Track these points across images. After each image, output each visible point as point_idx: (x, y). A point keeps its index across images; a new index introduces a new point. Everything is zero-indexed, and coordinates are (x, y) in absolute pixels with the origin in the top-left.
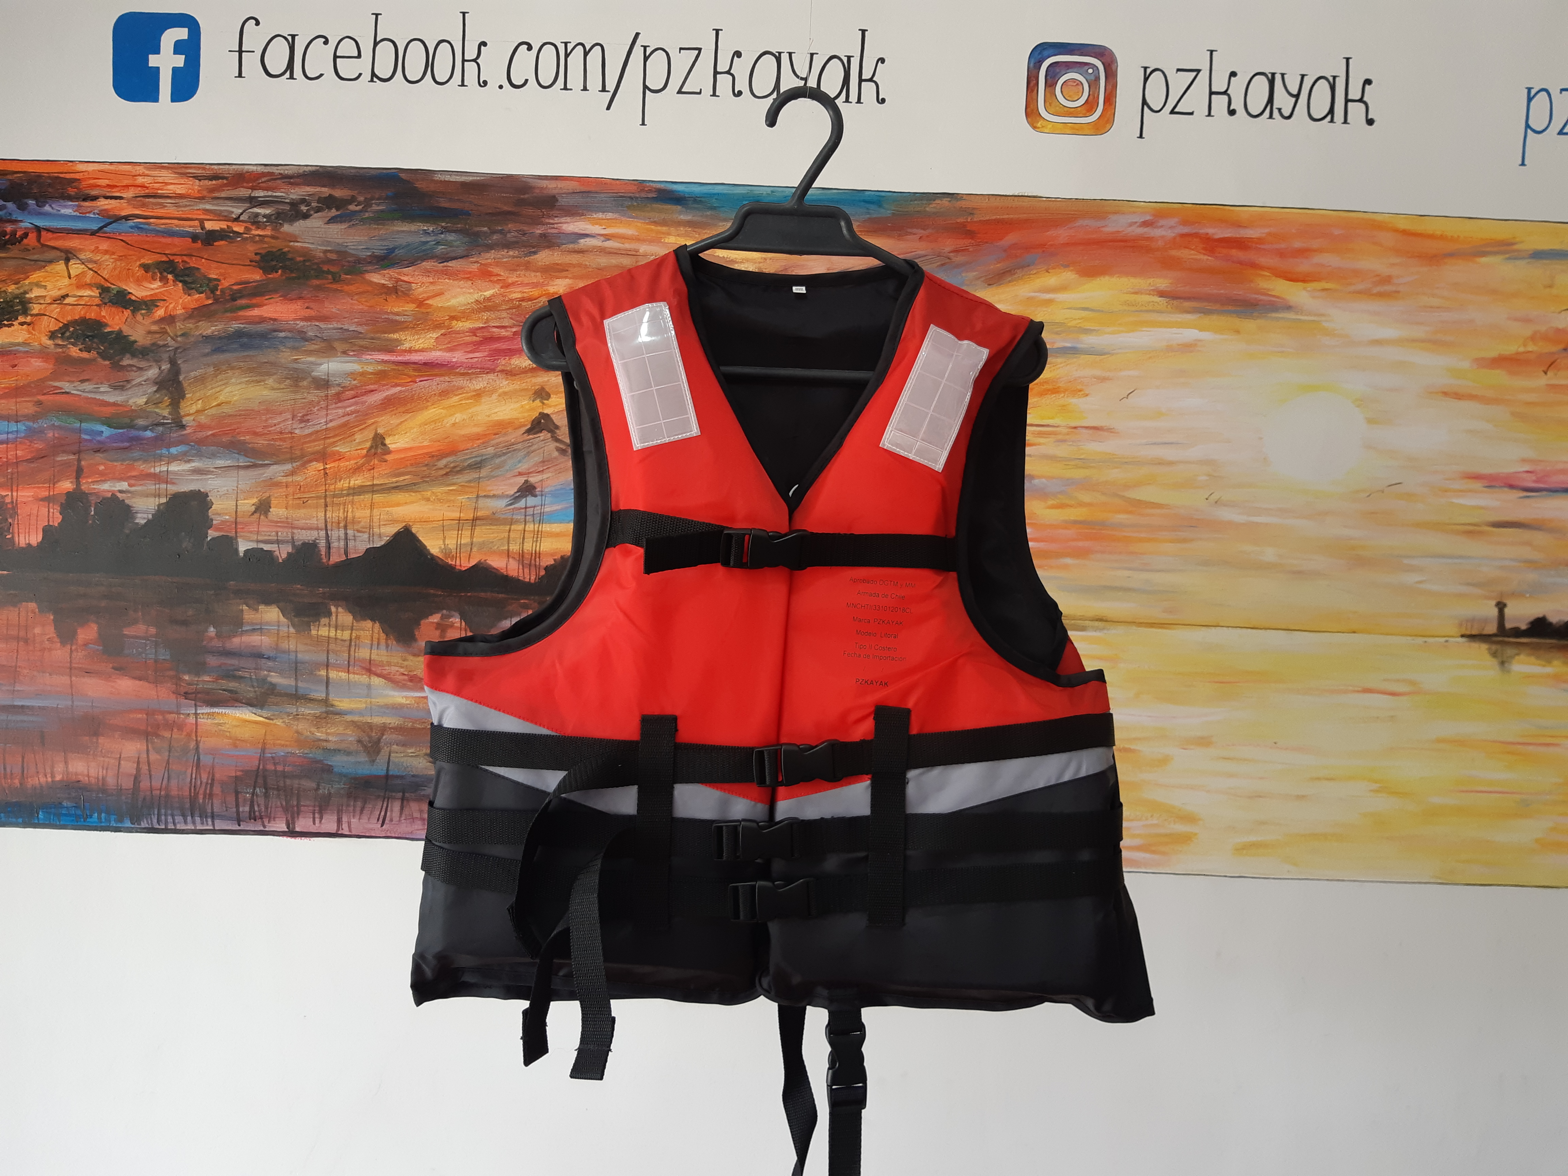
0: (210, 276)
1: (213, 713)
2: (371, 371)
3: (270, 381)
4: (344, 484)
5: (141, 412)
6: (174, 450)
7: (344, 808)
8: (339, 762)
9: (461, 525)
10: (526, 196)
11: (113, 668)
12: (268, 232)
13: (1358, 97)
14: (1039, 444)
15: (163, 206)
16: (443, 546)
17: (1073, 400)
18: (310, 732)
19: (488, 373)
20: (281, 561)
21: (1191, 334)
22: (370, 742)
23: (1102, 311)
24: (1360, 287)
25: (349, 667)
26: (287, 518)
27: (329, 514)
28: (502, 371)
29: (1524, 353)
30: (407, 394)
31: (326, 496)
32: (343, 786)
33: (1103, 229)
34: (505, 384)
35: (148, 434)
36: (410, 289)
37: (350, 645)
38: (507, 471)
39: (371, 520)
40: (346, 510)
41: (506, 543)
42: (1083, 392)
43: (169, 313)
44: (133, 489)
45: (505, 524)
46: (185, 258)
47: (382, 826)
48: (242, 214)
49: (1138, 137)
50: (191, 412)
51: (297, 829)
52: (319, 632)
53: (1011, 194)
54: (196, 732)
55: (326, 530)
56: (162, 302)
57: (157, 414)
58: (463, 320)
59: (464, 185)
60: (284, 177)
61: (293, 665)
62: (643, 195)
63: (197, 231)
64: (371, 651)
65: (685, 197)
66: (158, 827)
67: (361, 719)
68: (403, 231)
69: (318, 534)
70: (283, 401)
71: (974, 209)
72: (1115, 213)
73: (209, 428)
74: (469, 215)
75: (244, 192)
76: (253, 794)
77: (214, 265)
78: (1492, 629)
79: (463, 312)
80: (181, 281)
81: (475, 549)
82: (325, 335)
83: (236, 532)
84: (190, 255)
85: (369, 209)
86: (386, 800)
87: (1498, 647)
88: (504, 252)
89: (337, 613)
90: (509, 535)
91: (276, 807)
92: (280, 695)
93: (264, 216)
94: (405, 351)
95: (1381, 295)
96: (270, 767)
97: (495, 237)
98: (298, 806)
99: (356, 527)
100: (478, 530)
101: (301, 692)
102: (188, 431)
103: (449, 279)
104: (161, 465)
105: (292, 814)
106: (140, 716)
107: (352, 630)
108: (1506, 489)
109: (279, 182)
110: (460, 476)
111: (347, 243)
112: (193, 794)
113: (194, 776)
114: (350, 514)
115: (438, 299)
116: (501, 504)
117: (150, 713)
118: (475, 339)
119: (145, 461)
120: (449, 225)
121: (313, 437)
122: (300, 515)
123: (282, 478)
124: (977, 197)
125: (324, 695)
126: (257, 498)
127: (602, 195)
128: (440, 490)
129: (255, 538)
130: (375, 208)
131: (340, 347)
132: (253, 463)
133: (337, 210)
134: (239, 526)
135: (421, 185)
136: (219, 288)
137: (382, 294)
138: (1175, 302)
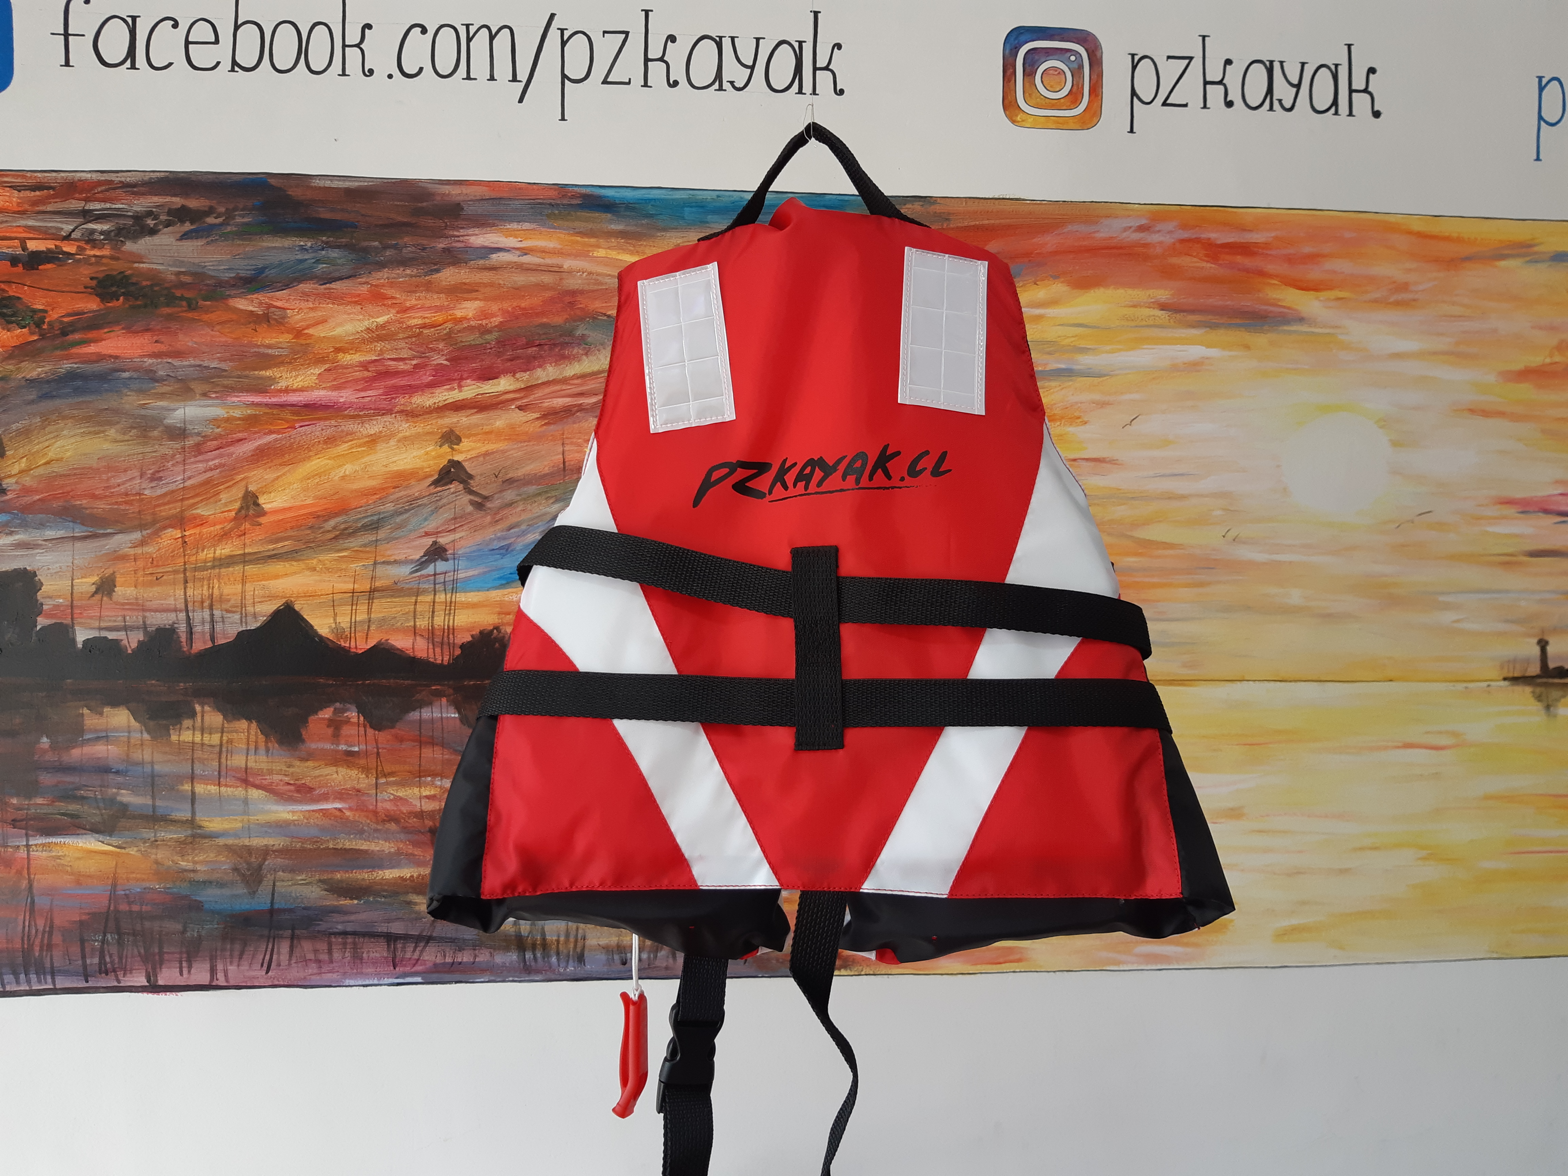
0: (35, 307)
1: (49, 843)
2: (238, 416)
3: (112, 432)
4: (207, 554)
7: (219, 953)
8: (210, 896)
9: (355, 598)
10: (425, 204)
12: (106, 252)
16: (333, 625)
17: (1071, 429)
18: (173, 861)
19: (383, 414)
20: (130, 651)
21: (1196, 352)
22: (248, 870)
23: (1098, 328)
24: (1377, 295)
25: (219, 779)
26: (137, 599)
27: (190, 592)
28: (401, 412)
29: (1551, 364)
30: (284, 443)
31: (185, 570)
32: (216, 926)
33: (1097, 235)
34: (405, 428)
36: (284, 318)
37: (220, 753)
38: (411, 531)
39: (243, 598)
40: (211, 585)
41: (411, 617)
42: (1080, 420)
45: (409, 595)
47: (267, 972)
48: (73, 231)
50: (13, 473)
51: (161, 982)
52: (181, 737)
53: (990, 197)
54: (28, 869)
55: (187, 611)
58: (351, 352)
59: (348, 192)
60: (125, 186)
62: (565, 202)
63: (18, 253)
64: (247, 757)
65: (616, 204)
67: (236, 842)
68: (275, 248)
69: (177, 616)
70: (128, 456)
71: (949, 214)
72: (1109, 216)
73: (36, 491)
74: (356, 227)
75: (75, 205)
76: (103, 942)
77: (40, 293)
78: (1534, 669)
79: (352, 343)
81: (373, 627)
82: (180, 373)
83: (72, 619)
84: (9, 282)
85: (232, 222)
86: (271, 940)
88: (400, 271)
89: (203, 712)
90: (415, 609)
91: (133, 957)
92: (134, 817)
93: (102, 233)
94: (280, 391)
95: (1398, 304)
96: (123, 907)
97: (388, 253)
98: (161, 953)
99: (224, 606)
100: (376, 603)
101: (160, 812)
102: (10, 496)
103: (333, 304)
107: (222, 733)
108: (1540, 514)
109: (119, 191)
110: (352, 540)
111: (204, 262)
113: (27, 924)
114: (216, 592)
115: (320, 327)
116: (404, 571)
118: (366, 374)
120: (332, 239)
121: (167, 499)
122: (153, 594)
123: (129, 549)
124: (953, 200)
125: (188, 815)
126: (98, 575)
127: (516, 202)
128: (328, 557)
129: (97, 624)
130: (239, 220)
131: (198, 387)
132: (91, 532)
133: (192, 224)
134: (76, 611)
135: (295, 193)
136: (46, 320)
137: (250, 323)
138: (1178, 316)
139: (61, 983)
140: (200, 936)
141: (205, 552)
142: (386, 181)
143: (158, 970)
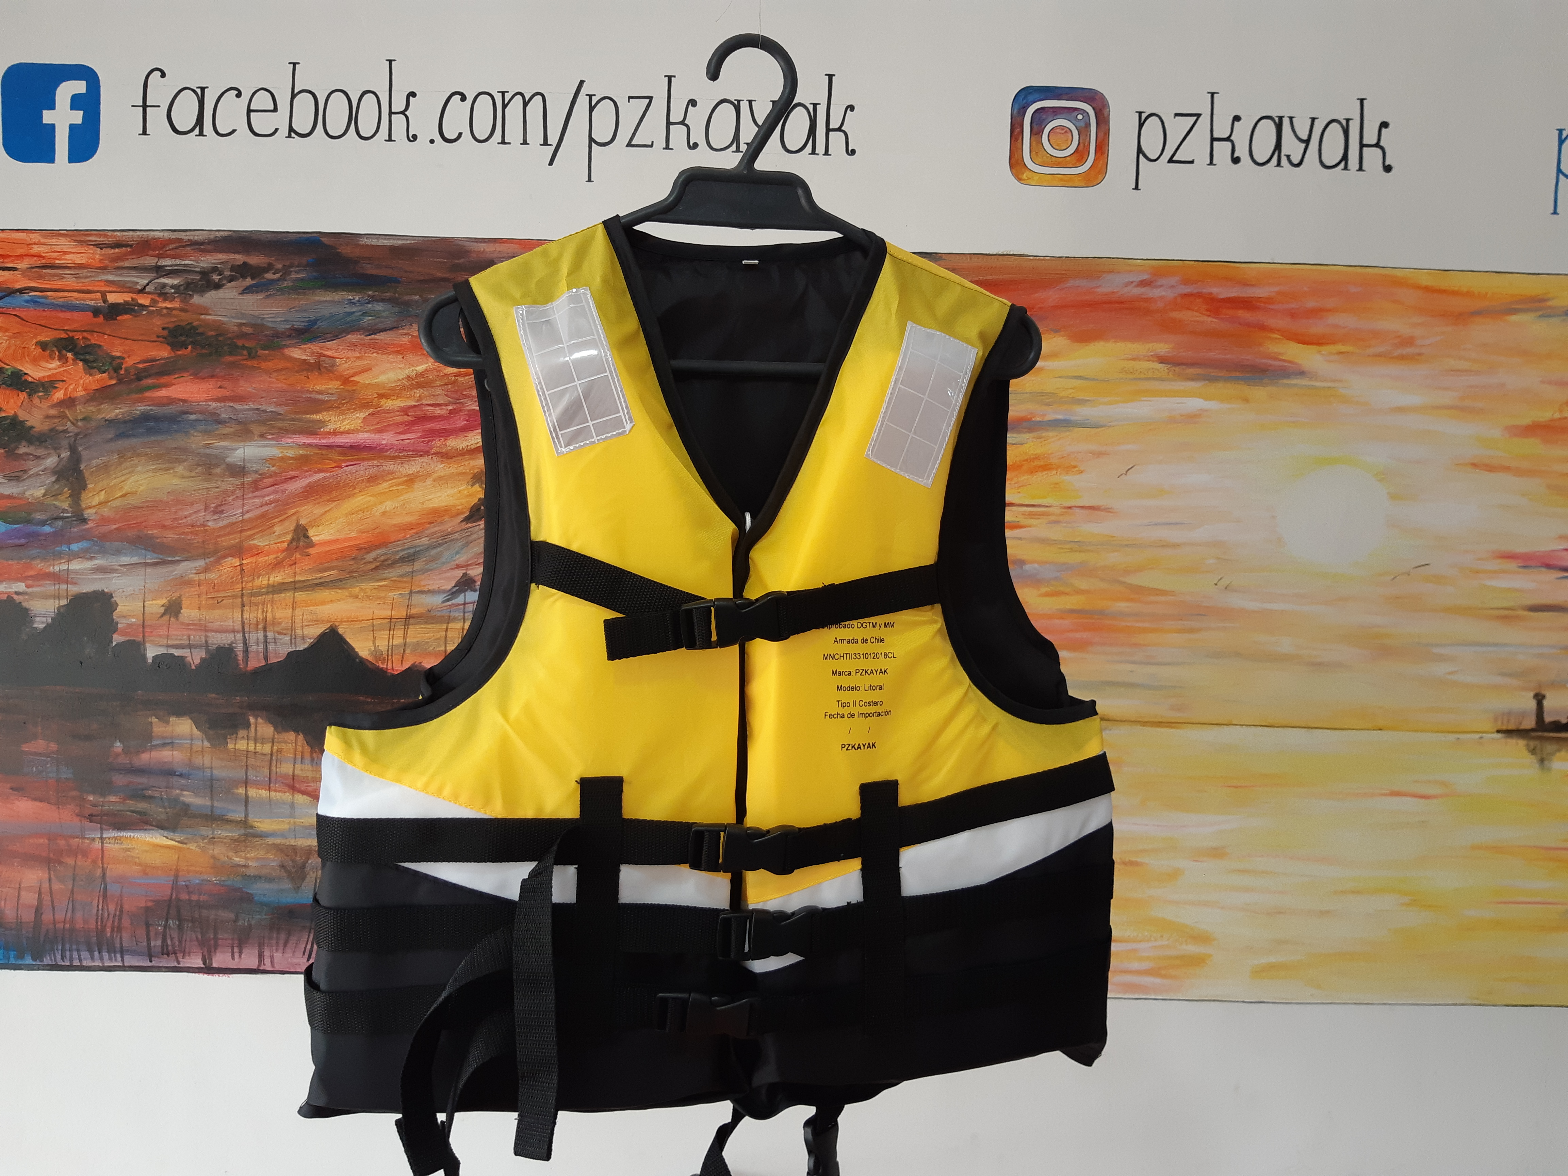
0: (114, 354)
1: (120, 837)
2: (291, 455)
3: (180, 469)
4: (262, 581)
5: (40, 505)
6: (75, 547)
7: (266, 941)
8: (259, 890)
9: (393, 624)
10: (462, 261)
11: (12, 788)
12: (176, 304)
13: (1374, 142)
14: (1030, 526)
15: (60, 277)
16: (373, 648)
17: (1068, 477)
18: (227, 857)
19: (421, 456)
20: (193, 667)
21: (1195, 404)
22: (294, 867)
23: (1097, 380)
24: (1381, 349)
26: (200, 620)
27: (246, 615)
28: (437, 454)
29: (1560, 419)
30: (331, 481)
31: (242, 595)
32: (264, 917)
33: (1098, 290)
34: (440, 468)
35: (47, 529)
36: (334, 365)
38: (443, 563)
39: (293, 621)
40: (265, 610)
41: (442, 642)
42: (1077, 469)
43: (69, 396)
44: (30, 590)
45: (441, 622)
46: (85, 334)
47: (309, 959)
48: (147, 285)
49: (1133, 189)
50: (94, 503)
51: (215, 965)
53: (995, 253)
55: (244, 633)
56: (61, 383)
57: (56, 506)
58: (393, 398)
59: (392, 249)
60: (193, 243)
61: (209, 783)
63: (99, 305)
64: (294, 765)
66: (61, 963)
67: (284, 841)
68: (326, 301)
69: (235, 636)
70: (194, 490)
72: (1110, 272)
73: (115, 521)
74: (399, 282)
75: (150, 261)
76: (165, 926)
77: (117, 341)
78: (1530, 723)
79: (393, 389)
80: (81, 360)
81: (408, 651)
82: (240, 417)
83: (144, 637)
84: (91, 331)
85: (288, 278)
86: (313, 931)
87: (1537, 743)
90: (446, 635)
91: (191, 941)
93: (172, 287)
94: (329, 433)
95: (1402, 358)
96: (184, 896)
98: (216, 939)
99: (276, 629)
100: (411, 630)
101: (218, 812)
102: (90, 525)
103: (377, 353)
104: (60, 563)
105: (208, 948)
106: (41, 841)
107: (273, 743)
108: (1543, 569)
109: (188, 249)
110: (391, 570)
111: (263, 315)
112: (99, 927)
113: (100, 907)
114: (269, 615)
115: (365, 375)
116: (437, 600)
117: (52, 838)
119: (44, 559)
120: (377, 293)
121: (228, 530)
122: (215, 617)
123: (194, 576)
124: (958, 256)
126: (166, 598)
128: (369, 586)
129: (165, 642)
130: (294, 276)
131: (257, 429)
132: (161, 559)
133: (253, 279)
134: (147, 630)
135: (345, 250)
136: (123, 366)
137: (303, 370)
138: (1177, 369)
139: (129, 961)
140: (250, 925)
141: (260, 579)
142: (427, 239)
143: (213, 954)
